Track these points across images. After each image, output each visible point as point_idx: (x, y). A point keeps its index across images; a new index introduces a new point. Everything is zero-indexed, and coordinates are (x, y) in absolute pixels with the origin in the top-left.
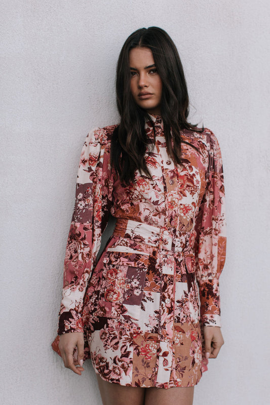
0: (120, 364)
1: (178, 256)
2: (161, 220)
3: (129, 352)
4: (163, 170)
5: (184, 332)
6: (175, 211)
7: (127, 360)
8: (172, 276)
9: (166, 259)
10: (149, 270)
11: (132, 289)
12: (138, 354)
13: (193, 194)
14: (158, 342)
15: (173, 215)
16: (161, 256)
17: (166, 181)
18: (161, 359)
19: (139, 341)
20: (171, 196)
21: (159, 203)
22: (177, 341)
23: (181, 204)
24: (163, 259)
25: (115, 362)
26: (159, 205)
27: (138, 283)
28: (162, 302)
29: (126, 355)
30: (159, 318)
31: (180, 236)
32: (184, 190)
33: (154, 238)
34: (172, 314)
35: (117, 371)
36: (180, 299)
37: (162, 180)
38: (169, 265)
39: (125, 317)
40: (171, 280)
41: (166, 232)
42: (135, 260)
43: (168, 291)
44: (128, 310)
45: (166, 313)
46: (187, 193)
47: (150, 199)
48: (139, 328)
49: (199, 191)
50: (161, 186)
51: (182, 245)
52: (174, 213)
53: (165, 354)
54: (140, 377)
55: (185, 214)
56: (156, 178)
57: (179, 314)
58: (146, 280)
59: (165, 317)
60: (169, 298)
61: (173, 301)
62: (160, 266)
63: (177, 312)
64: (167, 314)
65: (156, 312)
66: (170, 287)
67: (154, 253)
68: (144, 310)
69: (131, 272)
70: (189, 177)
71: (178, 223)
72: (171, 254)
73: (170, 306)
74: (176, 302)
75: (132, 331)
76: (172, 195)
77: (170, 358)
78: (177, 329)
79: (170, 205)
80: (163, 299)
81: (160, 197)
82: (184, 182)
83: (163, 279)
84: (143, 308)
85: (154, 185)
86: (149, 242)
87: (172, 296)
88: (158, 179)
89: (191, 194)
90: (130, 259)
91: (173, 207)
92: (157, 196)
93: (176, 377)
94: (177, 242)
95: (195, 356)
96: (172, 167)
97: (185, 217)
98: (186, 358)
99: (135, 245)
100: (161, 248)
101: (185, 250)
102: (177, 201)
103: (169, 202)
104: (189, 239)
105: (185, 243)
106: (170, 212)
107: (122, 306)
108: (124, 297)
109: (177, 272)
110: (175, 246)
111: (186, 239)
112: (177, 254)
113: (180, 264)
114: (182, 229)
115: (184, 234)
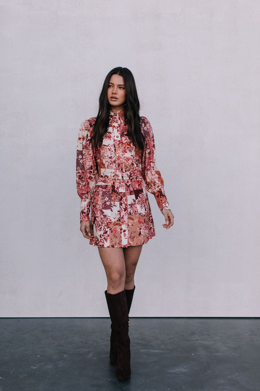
0: (103, 237)
2: (114, 166)
3: (107, 232)
4: (114, 141)
5: (133, 220)
7: (106, 235)
8: (124, 193)
10: (112, 192)
11: (105, 202)
12: (112, 232)
13: (131, 151)
14: (121, 225)
16: (118, 183)
17: (115, 146)
18: (123, 233)
19: (111, 226)
22: (130, 224)
23: (125, 157)
24: (119, 185)
25: (101, 237)
26: (112, 159)
27: (108, 199)
28: (121, 206)
29: (106, 232)
30: (120, 214)
31: (126, 171)
32: (126, 150)
33: (113, 175)
34: (126, 211)
35: (102, 241)
36: (130, 203)
38: (122, 187)
39: (103, 215)
40: (124, 195)
41: (117, 171)
42: (105, 188)
43: (123, 200)
44: (105, 212)
46: (128, 151)
47: (108, 156)
48: (111, 220)
49: (134, 149)
50: (113, 149)
51: (128, 176)
52: (120, 162)
53: (124, 231)
54: (114, 243)
55: (127, 162)
57: (131, 211)
58: (112, 197)
59: (123, 213)
60: (124, 204)
61: (126, 205)
62: (118, 188)
63: (129, 210)
64: (124, 211)
65: (118, 211)
66: (124, 198)
67: (114, 183)
69: (104, 194)
70: (128, 143)
71: (124, 166)
72: (122, 182)
73: (125, 207)
74: (128, 205)
75: (107, 222)
76: (119, 153)
77: (127, 233)
78: (130, 218)
80: (121, 204)
81: (113, 155)
82: (126, 146)
83: (120, 195)
84: (112, 210)
85: (109, 149)
86: (111, 177)
87: (125, 202)
88: (111, 146)
90: (103, 188)
92: (111, 154)
93: (130, 242)
94: (125, 175)
95: (141, 231)
96: (119, 139)
97: (127, 163)
98: (135, 232)
99: (105, 180)
100: (117, 179)
101: (131, 178)
102: (121, 156)
103: (117, 157)
104: (132, 173)
105: (130, 175)
106: (118, 161)
107: (102, 211)
108: (102, 206)
109: (127, 190)
110: (124, 177)
111: (130, 173)
112: (126, 181)
113: (128, 186)
114: (127, 169)
115: (128, 171)
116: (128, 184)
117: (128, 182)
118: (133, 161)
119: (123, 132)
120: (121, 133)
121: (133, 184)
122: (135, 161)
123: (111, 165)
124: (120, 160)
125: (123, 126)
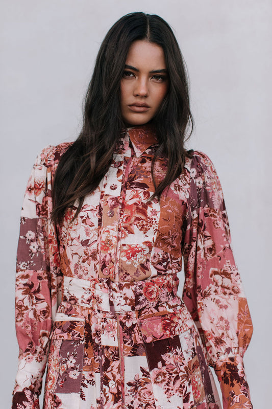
1: (125, 318)
4: (102, 197)
6: (110, 254)
8: (116, 349)
9: (105, 324)
10: (87, 342)
11: (67, 371)
13: (146, 230)
15: (107, 259)
16: (99, 320)
17: (103, 212)
20: (106, 233)
21: (89, 244)
23: (124, 245)
24: (102, 324)
26: (89, 246)
27: (74, 361)
28: (104, 387)
32: (131, 225)
33: (87, 297)
34: (120, 403)
36: (132, 380)
37: (98, 210)
38: (111, 333)
40: (116, 354)
41: (98, 285)
42: (69, 331)
43: (112, 370)
44: (62, 402)
45: (111, 401)
46: (136, 228)
47: (79, 237)
49: (156, 226)
50: (94, 219)
51: (128, 301)
52: (108, 257)
55: (129, 258)
56: (89, 208)
57: (132, 402)
58: (85, 356)
59: (110, 407)
60: (114, 380)
61: (120, 384)
62: (98, 333)
63: (127, 400)
64: (113, 402)
65: (97, 401)
66: (115, 364)
67: (89, 315)
68: (84, 399)
69: (66, 347)
70: (141, 207)
71: (117, 271)
72: (111, 316)
73: (115, 391)
74: (126, 386)
76: (108, 231)
79: (104, 246)
80: (105, 381)
81: (92, 235)
82: (132, 214)
83: (103, 353)
84: (82, 397)
85: (84, 218)
86: (82, 302)
87: (118, 377)
88: (92, 210)
89: (141, 230)
90: (63, 330)
91: (108, 249)
92: (87, 234)
94: (118, 298)
96: (117, 193)
97: (129, 263)
99: (71, 309)
100: (96, 308)
101: (138, 307)
102: (114, 240)
103: (103, 242)
104: (142, 291)
105: (134, 298)
106: (103, 255)
107: (55, 397)
108: (57, 384)
109: (125, 342)
110: (115, 304)
111: (135, 292)
112: (124, 315)
113: (129, 331)
114: (126, 279)
115: (128, 286)
116: (128, 325)
117: (128, 317)
118: (148, 260)
119: (134, 178)
120: (126, 179)
121: (146, 323)
122: (155, 261)
123: (86, 264)
124: (109, 252)
125: (136, 164)
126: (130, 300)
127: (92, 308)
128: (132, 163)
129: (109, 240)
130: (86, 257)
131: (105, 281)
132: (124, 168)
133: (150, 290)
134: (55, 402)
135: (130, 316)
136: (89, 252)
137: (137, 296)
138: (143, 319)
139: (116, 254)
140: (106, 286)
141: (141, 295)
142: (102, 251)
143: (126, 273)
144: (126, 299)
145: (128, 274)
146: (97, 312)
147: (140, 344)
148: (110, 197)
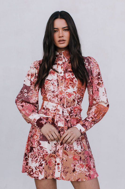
0: (38, 170)
1: (66, 117)
2: (56, 100)
3: (42, 164)
4: (57, 76)
5: (68, 155)
7: (42, 168)
8: (63, 128)
9: (60, 119)
10: (52, 124)
12: (47, 164)
13: (74, 87)
14: (56, 158)
16: (58, 117)
17: (58, 81)
18: (57, 166)
19: (47, 158)
21: (55, 92)
22: (64, 159)
23: (67, 92)
24: (58, 119)
25: (36, 169)
29: (41, 165)
30: (56, 147)
31: (67, 107)
32: (68, 85)
33: (54, 109)
34: (62, 146)
35: (37, 173)
37: (57, 81)
38: (62, 122)
39: (40, 147)
41: (59, 106)
44: (42, 144)
46: (70, 87)
47: (51, 90)
48: (47, 152)
49: (77, 86)
50: (56, 84)
51: (68, 112)
52: (62, 96)
53: (58, 164)
54: (47, 175)
55: (69, 97)
57: (66, 146)
59: (59, 147)
62: (57, 122)
64: (60, 145)
65: (55, 144)
66: (62, 133)
67: (54, 116)
70: (71, 79)
71: (65, 101)
72: (62, 116)
75: (44, 154)
76: (61, 88)
77: (60, 166)
78: (65, 153)
82: (68, 82)
83: (58, 129)
84: (49, 143)
85: (52, 84)
86: (52, 110)
88: (55, 81)
89: (72, 87)
91: (62, 94)
92: (54, 89)
93: (63, 175)
94: (65, 111)
95: (76, 168)
96: (62, 74)
97: (69, 99)
98: (68, 168)
99: (46, 113)
100: (57, 113)
101: (71, 115)
102: (64, 91)
103: (60, 91)
104: (73, 109)
105: (70, 111)
106: (60, 96)
107: (39, 142)
108: (40, 137)
109: (66, 125)
110: (64, 112)
111: (71, 109)
112: (66, 116)
113: (67, 122)
114: (68, 104)
115: (69, 107)
116: (67, 120)
117: (67, 117)
118: (75, 98)
119: (67, 69)
120: (65, 69)
121: (72, 120)
122: (77, 98)
123: (54, 99)
124: (62, 95)
125: (67, 64)
126: (69, 112)
127: (55, 113)
128: (66, 64)
129: (62, 91)
130: (54, 96)
131: (62, 104)
132: (63, 66)
133: (75, 109)
134: (39, 143)
135: (68, 117)
136: (55, 95)
137: (71, 111)
138: (72, 119)
139: (65, 95)
140: (62, 106)
141: (72, 110)
142: (60, 94)
143: (68, 102)
144: (68, 111)
145: (69, 103)
146: (57, 114)
147: (69, 127)
148: (60, 76)
